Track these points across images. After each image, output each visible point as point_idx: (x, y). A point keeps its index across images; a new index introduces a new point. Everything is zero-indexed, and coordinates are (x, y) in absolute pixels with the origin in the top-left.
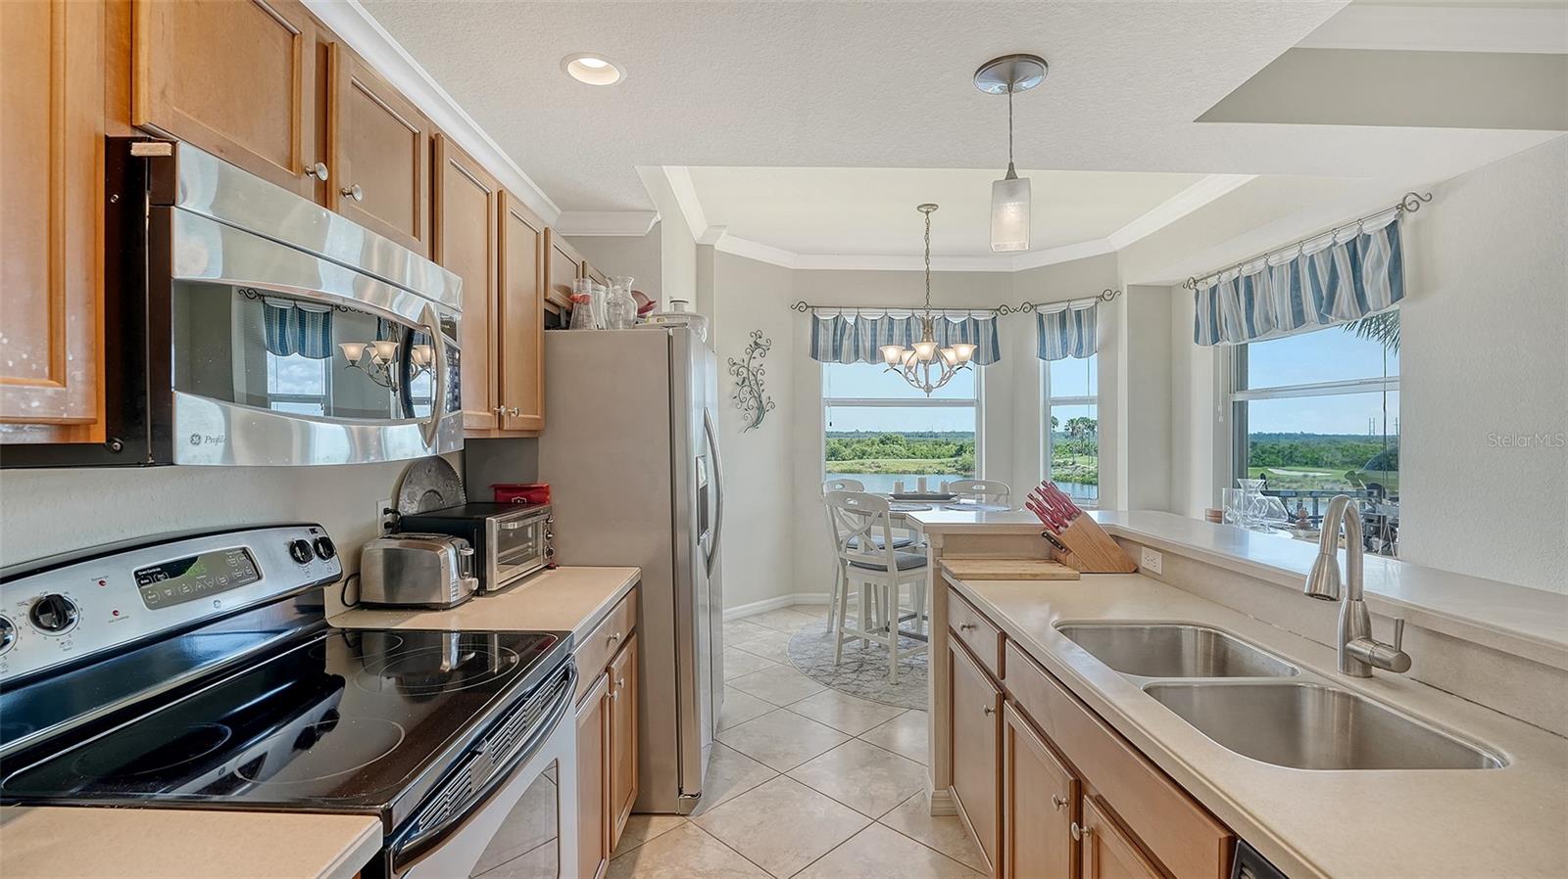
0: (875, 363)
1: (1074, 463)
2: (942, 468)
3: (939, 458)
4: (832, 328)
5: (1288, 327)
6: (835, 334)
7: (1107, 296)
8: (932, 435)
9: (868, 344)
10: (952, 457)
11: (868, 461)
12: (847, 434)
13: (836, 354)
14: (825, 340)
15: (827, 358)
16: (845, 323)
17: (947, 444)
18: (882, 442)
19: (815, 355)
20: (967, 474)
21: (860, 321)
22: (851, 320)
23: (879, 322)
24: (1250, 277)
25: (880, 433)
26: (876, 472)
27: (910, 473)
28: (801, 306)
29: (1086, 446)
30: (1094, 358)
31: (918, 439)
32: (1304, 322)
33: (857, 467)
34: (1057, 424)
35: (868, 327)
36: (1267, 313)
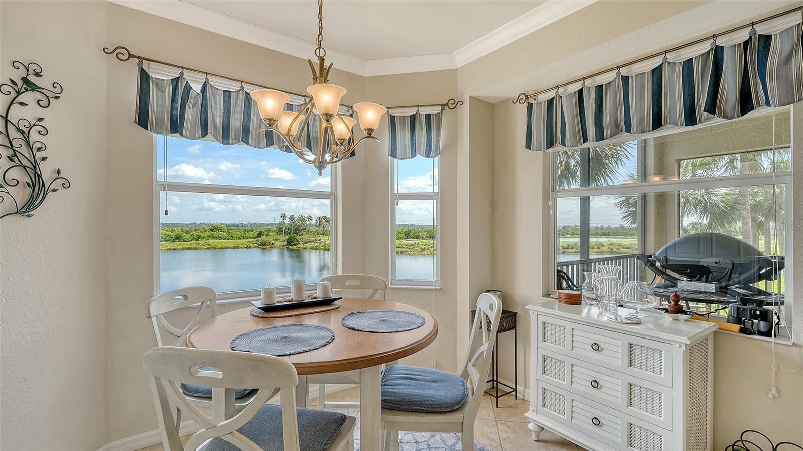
0: (228, 144)
1: (320, 240)
2: (249, 244)
3: (247, 238)
4: (169, 90)
5: (646, 129)
6: (173, 100)
7: (451, 105)
8: (243, 225)
9: (219, 120)
10: (255, 238)
11: (202, 242)
12: (187, 225)
13: (176, 126)
14: (159, 104)
15: (162, 128)
16: (188, 88)
17: (252, 231)
18: (211, 230)
19: (143, 120)
20: (264, 247)
21: (209, 90)
22: (197, 88)
23: (233, 96)
24: (602, 86)
25: (210, 225)
26: (208, 248)
27: (230, 248)
28: (121, 53)
29: (325, 231)
30: (436, 159)
31: (233, 228)
32: (662, 125)
33: (194, 246)
34: (311, 220)
35: (220, 99)
36: (617, 119)
